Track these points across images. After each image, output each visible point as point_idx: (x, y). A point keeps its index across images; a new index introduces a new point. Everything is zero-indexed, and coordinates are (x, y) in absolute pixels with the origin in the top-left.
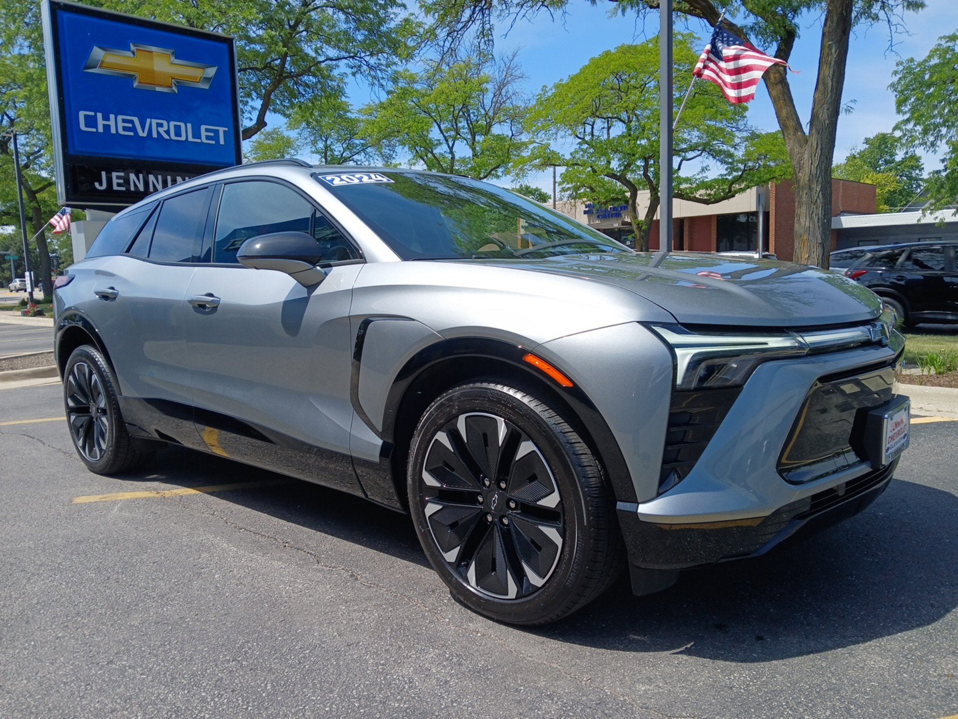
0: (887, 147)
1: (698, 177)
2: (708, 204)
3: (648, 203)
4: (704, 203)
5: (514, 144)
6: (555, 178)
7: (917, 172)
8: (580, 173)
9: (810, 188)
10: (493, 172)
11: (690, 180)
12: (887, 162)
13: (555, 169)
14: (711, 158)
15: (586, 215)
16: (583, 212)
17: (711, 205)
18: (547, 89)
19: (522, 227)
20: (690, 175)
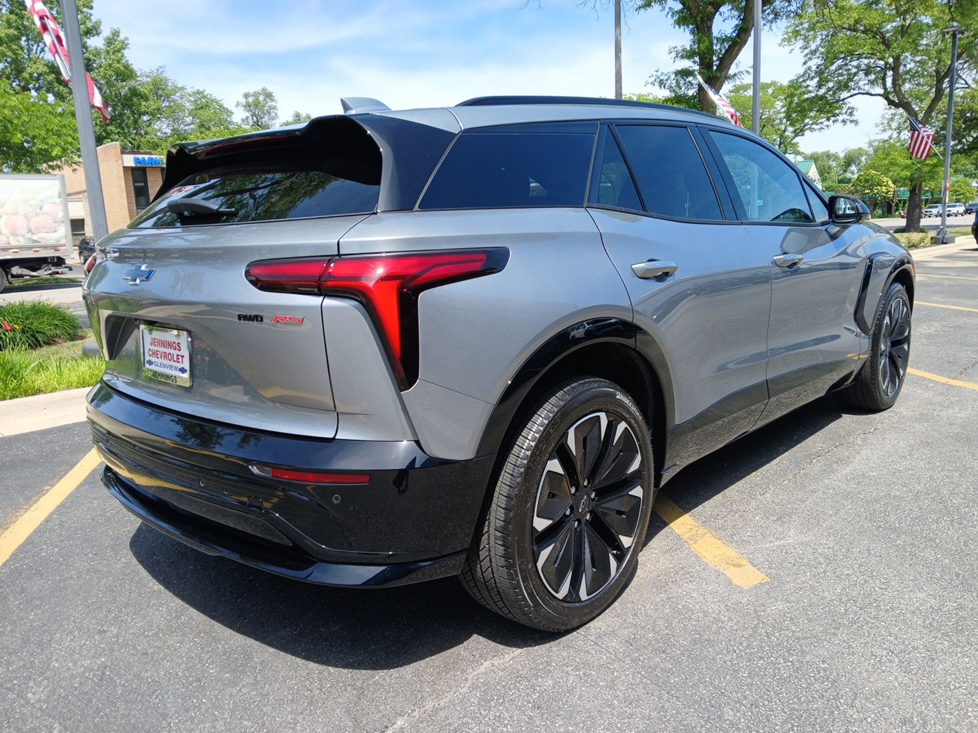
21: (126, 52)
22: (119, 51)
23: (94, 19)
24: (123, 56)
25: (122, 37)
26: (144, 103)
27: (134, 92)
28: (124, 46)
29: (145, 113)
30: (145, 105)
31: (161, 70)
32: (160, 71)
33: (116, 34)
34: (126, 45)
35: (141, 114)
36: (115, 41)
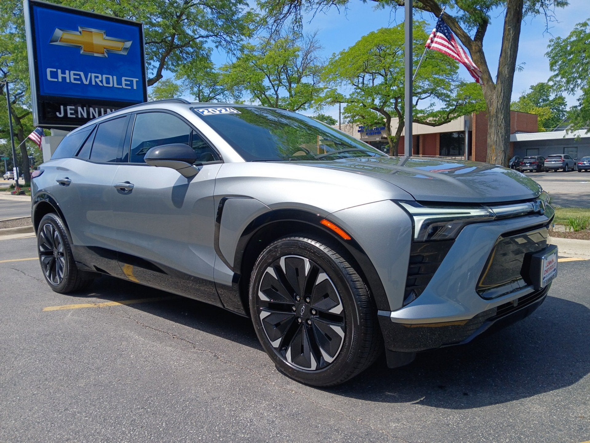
0: (544, 91)
1: (428, 110)
2: (434, 126)
3: (397, 126)
4: (432, 126)
5: (315, 89)
6: (340, 110)
7: (563, 106)
8: (356, 107)
9: (497, 117)
10: (302, 106)
11: (423, 111)
12: (544, 100)
13: (340, 104)
14: (436, 98)
15: (359, 133)
16: (357, 131)
17: (436, 127)
18: (336, 55)
19: (320, 140)
20: (423, 108)
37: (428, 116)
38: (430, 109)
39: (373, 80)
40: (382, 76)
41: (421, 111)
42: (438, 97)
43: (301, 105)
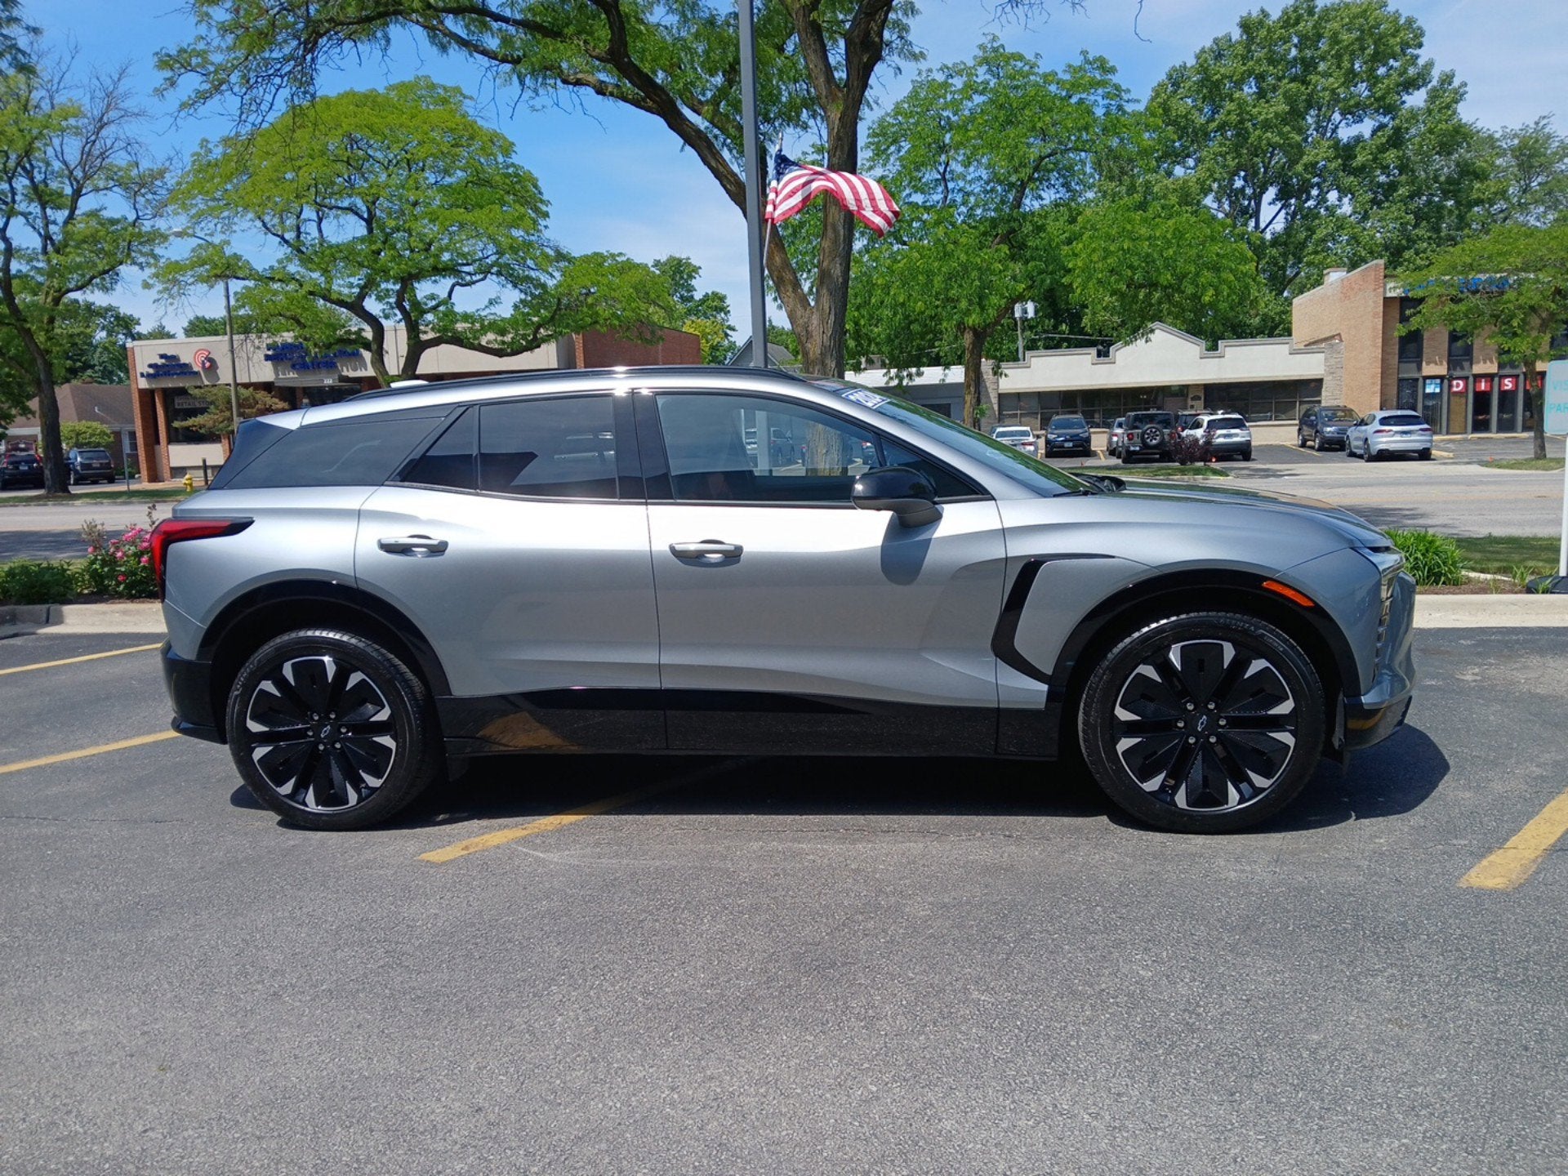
0: (682, 278)
1: (483, 313)
2: (501, 357)
3: (404, 350)
4: (495, 355)
5: (140, 235)
6: (228, 297)
7: (723, 315)
8: (275, 293)
10: (94, 281)
11: (472, 317)
12: (683, 299)
13: (227, 284)
14: (510, 286)
15: (269, 363)
16: (263, 358)
17: (505, 359)
18: (210, 146)
19: (142, 375)
20: (470, 310)
21: (1461, 108)
22: (1448, 107)
23: (1421, 62)
24: (1454, 113)
25: (1456, 83)
26: (1477, 185)
27: (1468, 172)
28: (1458, 96)
29: (1479, 202)
30: (1479, 189)
31: (1543, 122)
32: (1541, 125)
33: (1447, 79)
34: (1462, 95)
35: (1471, 204)
36: (1445, 92)
37: (484, 329)
38: (487, 311)
39: (320, 220)
40: (361, 217)
41: (466, 317)
42: (515, 286)
43: (92, 278)
